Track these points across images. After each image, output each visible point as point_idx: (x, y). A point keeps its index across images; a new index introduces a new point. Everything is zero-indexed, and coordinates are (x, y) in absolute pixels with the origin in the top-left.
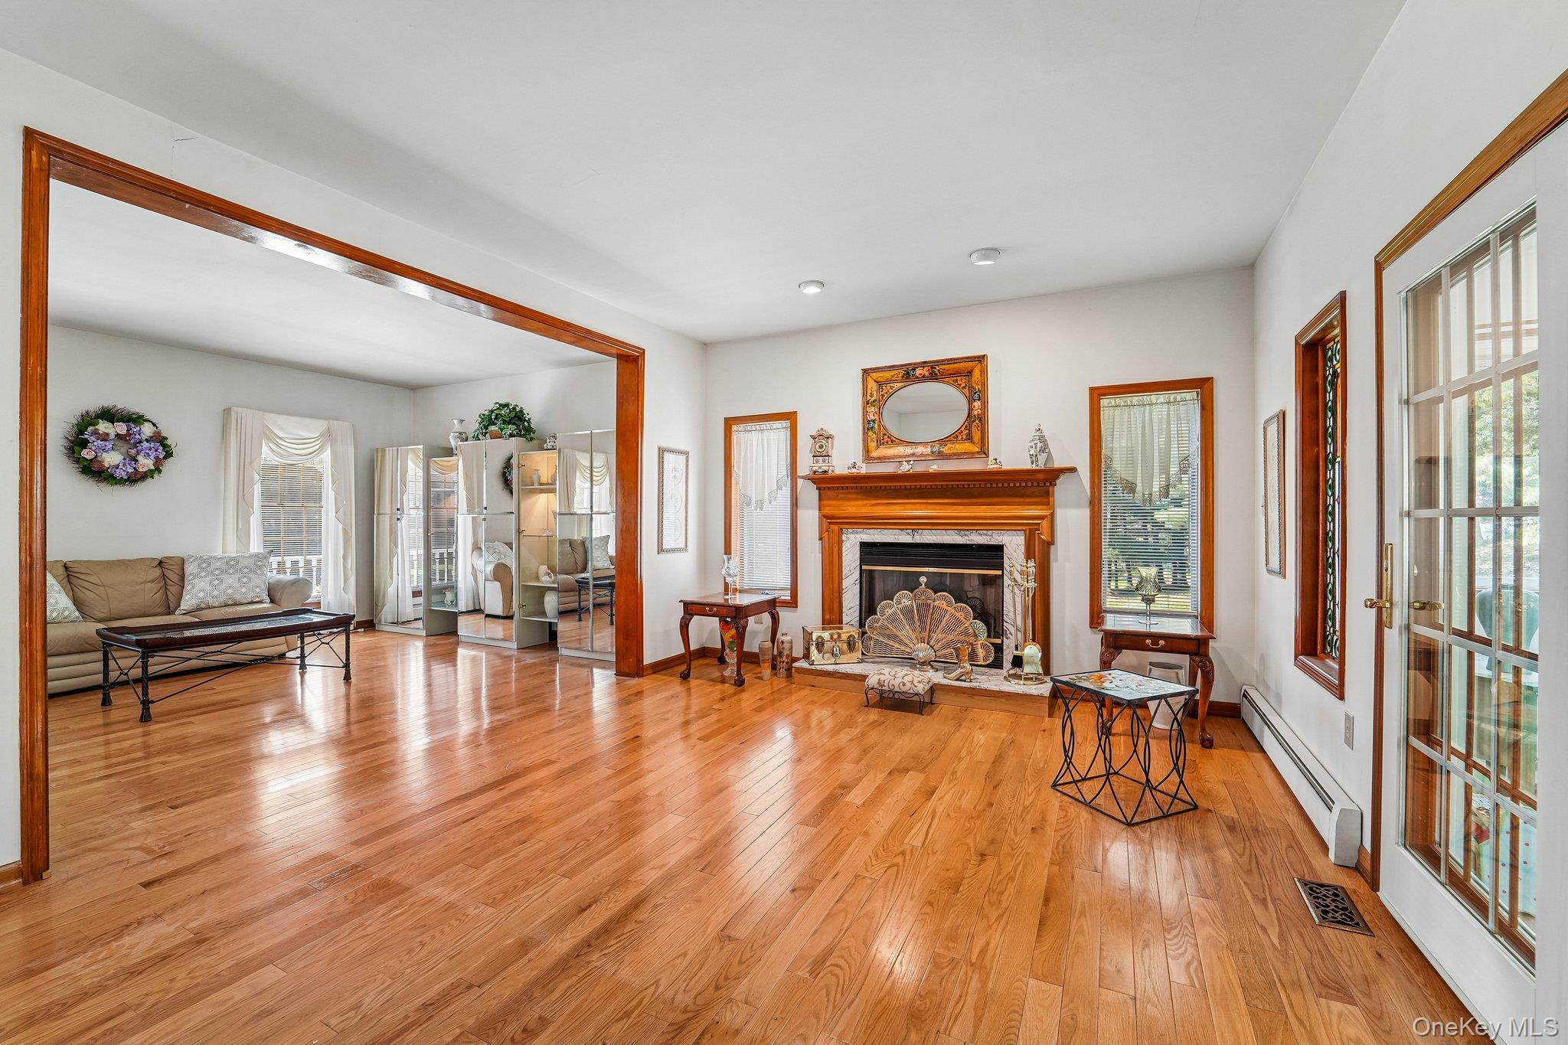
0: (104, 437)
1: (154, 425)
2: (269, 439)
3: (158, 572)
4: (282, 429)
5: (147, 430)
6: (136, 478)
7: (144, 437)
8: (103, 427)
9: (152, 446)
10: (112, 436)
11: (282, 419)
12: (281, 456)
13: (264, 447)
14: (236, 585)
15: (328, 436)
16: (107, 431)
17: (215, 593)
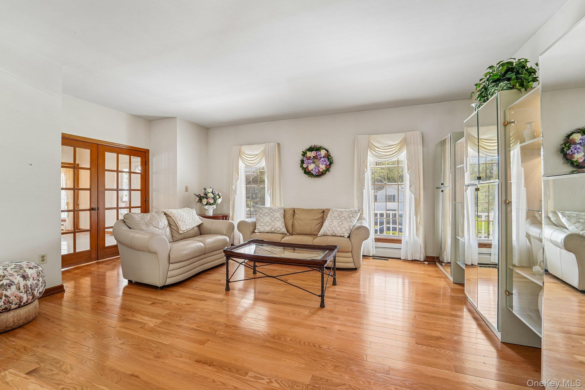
0: (309, 158)
1: (326, 150)
2: (371, 149)
3: (321, 215)
4: (379, 142)
5: (323, 153)
6: (320, 175)
7: (322, 156)
8: (309, 154)
9: (324, 159)
10: (312, 157)
11: (379, 137)
12: (378, 157)
13: (369, 152)
14: (337, 226)
15: (405, 142)
16: (310, 155)
17: (329, 228)
